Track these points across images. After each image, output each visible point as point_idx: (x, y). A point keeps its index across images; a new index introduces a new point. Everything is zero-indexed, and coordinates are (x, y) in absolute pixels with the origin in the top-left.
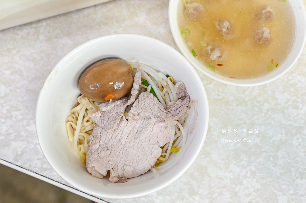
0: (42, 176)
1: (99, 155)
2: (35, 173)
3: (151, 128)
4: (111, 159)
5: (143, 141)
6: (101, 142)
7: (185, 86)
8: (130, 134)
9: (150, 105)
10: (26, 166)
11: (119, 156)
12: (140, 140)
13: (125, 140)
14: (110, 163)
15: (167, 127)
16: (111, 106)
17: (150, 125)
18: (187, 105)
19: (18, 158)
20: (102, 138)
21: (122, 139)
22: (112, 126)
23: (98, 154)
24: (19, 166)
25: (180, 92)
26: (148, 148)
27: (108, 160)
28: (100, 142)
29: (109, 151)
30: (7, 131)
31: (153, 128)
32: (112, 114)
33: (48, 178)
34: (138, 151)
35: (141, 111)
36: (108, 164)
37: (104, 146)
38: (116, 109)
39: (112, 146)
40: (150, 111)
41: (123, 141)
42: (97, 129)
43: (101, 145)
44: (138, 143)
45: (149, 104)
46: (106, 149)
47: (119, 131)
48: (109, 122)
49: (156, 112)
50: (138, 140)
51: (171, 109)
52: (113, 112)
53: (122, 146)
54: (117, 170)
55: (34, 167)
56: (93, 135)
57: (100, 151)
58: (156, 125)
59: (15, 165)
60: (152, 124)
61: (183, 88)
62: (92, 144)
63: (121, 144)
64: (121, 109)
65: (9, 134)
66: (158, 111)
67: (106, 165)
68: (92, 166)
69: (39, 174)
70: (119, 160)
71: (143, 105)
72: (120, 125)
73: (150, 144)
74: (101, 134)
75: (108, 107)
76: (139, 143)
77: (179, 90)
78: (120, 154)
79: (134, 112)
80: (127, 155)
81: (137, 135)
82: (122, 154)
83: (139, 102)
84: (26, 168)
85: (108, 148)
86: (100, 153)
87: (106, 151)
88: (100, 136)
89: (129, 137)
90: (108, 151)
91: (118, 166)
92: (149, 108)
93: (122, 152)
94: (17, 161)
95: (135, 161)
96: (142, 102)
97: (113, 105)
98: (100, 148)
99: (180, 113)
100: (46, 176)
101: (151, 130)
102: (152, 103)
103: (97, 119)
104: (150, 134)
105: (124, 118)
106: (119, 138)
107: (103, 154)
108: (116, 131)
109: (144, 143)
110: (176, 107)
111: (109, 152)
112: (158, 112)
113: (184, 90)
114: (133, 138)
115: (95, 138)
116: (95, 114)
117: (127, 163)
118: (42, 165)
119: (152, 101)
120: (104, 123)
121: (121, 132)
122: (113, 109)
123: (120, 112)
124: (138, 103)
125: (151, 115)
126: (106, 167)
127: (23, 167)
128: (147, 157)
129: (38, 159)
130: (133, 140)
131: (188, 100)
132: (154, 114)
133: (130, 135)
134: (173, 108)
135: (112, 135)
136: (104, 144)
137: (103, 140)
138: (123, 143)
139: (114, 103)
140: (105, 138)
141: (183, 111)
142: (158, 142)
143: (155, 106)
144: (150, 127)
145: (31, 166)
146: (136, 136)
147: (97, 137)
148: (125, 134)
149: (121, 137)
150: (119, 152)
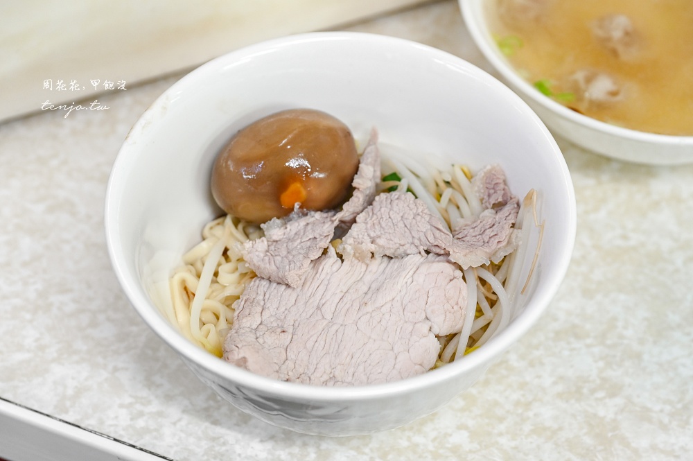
0: (134, 446)
1: (261, 340)
2: (115, 440)
3: (408, 277)
4: (291, 355)
5: (384, 309)
6: (266, 314)
7: (504, 175)
8: (347, 294)
9: (406, 216)
10: (91, 423)
11: (315, 349)
12: (378, 308)
13: (333, 309)
14: (290, 364)
15: (455, 280)
16: (297, 224)
17: (404, 270)
18: (513, 221)
19: (68, 403)
20: (268, 305)
21: (326, 306)
22: (298, 264)
23: (257, 338)
24: (70, 424)
25: (492, 191)
26: (398, 332)
27: (284, 357)
28: (263, 314)
29: (288, 337)
30: (37, 340)
31: (412, 276)
32: (299, 241)
33: (151, 453)
34: (370, 338)
35: (379, 233)
36: (284, 367)
37: (275, 324)
38: (310, 231)
39: (297, 326)
40: (405, 232)
41: (328, 311)
42: (254, 286)
43: (265, 323)
44: (369, 315)
45: (401, 214)
46: (279, 330)
47: (316, 284)
48: (291, 257)
49: (422, 235)
50: (369, 308)
51: (466, 232)
52: (301, 238)
53: (325, 322)
55: (111, 426)
56: (245, 298)
57: (262, 334)
58: (423, 270)
59: (60, 420)
60: (411, 267)
61: (498, 178)
62: (241, 317)
63: (321, 317)
64: (325, 228)
65: (42, 348)
66: (427, 230)
67: (277, 368)
68: (241, 356)
69: (124, 443)
70: (315, 362)
71: (385, 217)
72: (321, 268)
73: (406, 322)
74: (267, 296)
75: (288, 229)
76: (373, 315)
77: (488, 186)
78: (317, 345)
79: (360, 236)
80: (337, 347)
81: (369, 296)
82: (323, 343)
83: (375, 212)
84: (90, 428)
85: (285, 329)
86: (261, 337)
87: (277, 333)
88: (264, 300)
89: (345, 300)
90: (285, 335)
91: (312, 378)
92: (401, 225)
93: (324, 338)
94: (66, 412)
95: (361, 368)
96: (383, 209)
97: (303, 222)
99: (492, 239)
100: (144, 448)
101: (406, 283)
102: (411, 212)
103: (257, 253)
104: (404, 292)
105: (332, 251)
106: (316, 303)
107: (270, 339)
108: (308, 284)
109: (387, 316)
110: (479, 227)
111: (286, 338)
112: (429, 232)
113: (502, 186)
114: (356, 305)
115: (248, 303)
116: (251, 242)
117: (336, 374)
118: (132, 419)
119: (412, 206)
120: (277, 262)
121: (322, 288)
122: (302, 231)
123: (321, 235)
124: (371, 214)
125: (408, 246)
126: (277, 372)
127: (82, 425)
128: (396, 358)
129: (121, 406)
130: (357, 309)
131: (515, 208)
132: (417, 242)
133: (348, 297)
134: (471, 230)
135: (298, 296)
136: (272, 319)
137: (271, 309)
138: (329, 316)
139: (304, 218)
140: (275, 305)
141: (499, 234)
142: (427, 319)
143: (418, 218)
144: (404, 274)
145: (101, 422)
146: (365, 300)
147: (256, 301)
148: (334, 294)
149: (323, 301)
150: (314, 338)
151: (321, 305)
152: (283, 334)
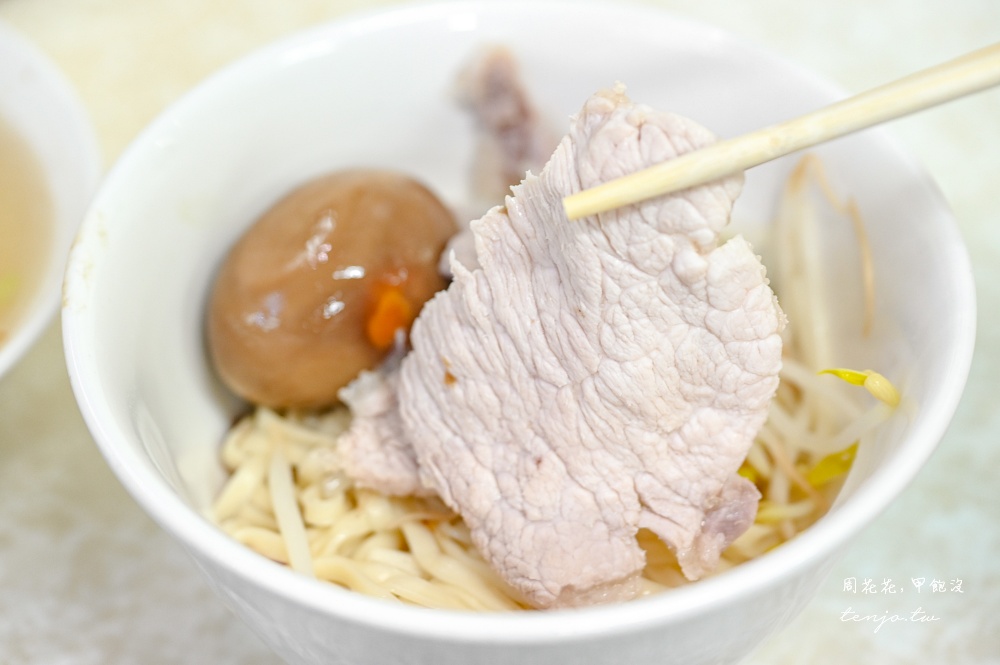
1: (534, 513)
5: (612, 295)
6: (485, 454)
8: (544, 316)
12: (602, 303)
14: (608, 497)
20: (470, 437)
21: (540, 366)
23: (524, 513)
27: (588, 498)
28: (480, 457)
29: (551, 459)
37: (513, 458)
39: (540, 431)
41: (550, 369)
42: (416, 423)
43: (498, 467)
46: (532, 466)
50: (593, 316)
54: (667, 493)
56: (430, 461)
57: (520, 499)
62: (462, 500)
63: (554, 389)
67: (604, 526)
76: (610, 319)
82: (602, 424)
85: (536, 454)
86: (527, 507)
87: (536, 473)
89: (551, 330)
90: (546, 467)
98: (509, 482)
106: (525, 374)
107: (540, 497)
111: (553, 465)
115: (444, 465)
126: (612, 533)
135: (491, 385)
136: (501, 453)
138: (562, 378)
147: (449, 450)
148: (529, 335)
149: (529, 362)
150: (584, 427)
151: (534, 371)
152: (542, 465)
